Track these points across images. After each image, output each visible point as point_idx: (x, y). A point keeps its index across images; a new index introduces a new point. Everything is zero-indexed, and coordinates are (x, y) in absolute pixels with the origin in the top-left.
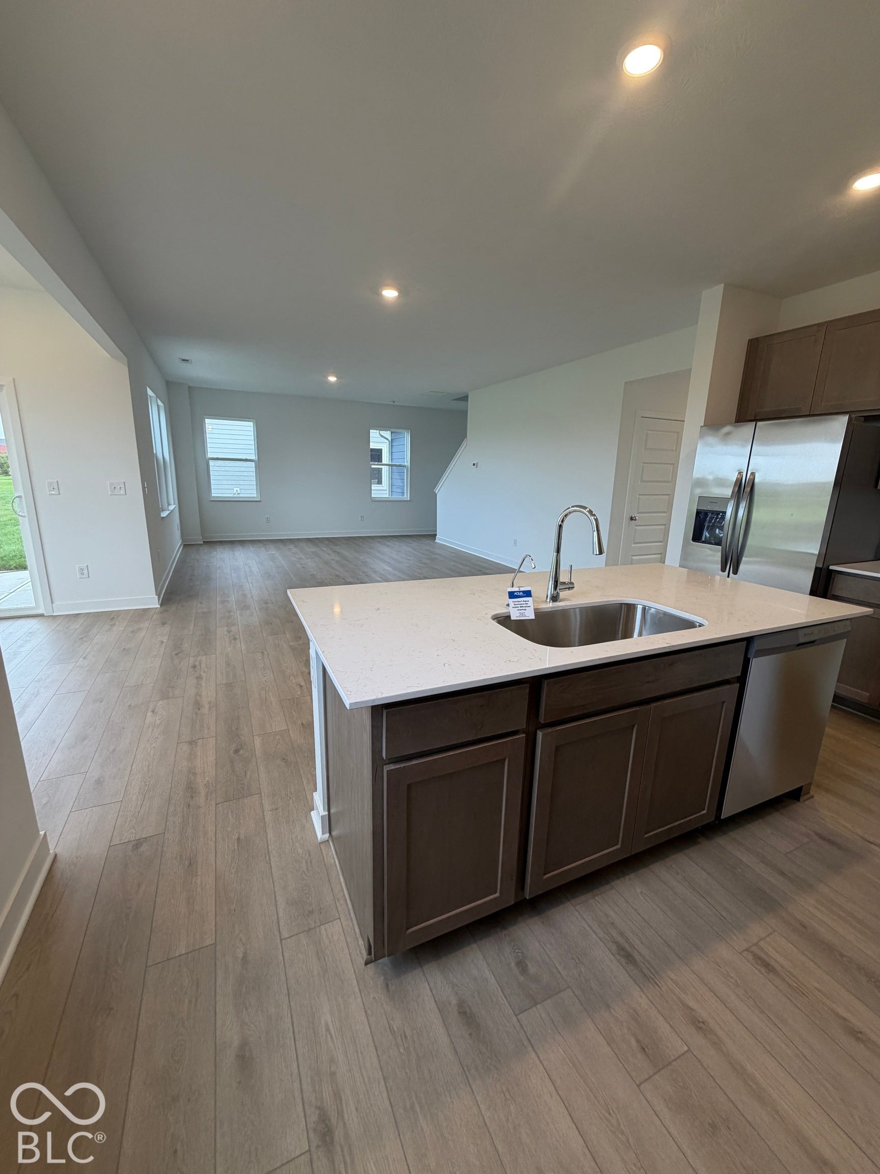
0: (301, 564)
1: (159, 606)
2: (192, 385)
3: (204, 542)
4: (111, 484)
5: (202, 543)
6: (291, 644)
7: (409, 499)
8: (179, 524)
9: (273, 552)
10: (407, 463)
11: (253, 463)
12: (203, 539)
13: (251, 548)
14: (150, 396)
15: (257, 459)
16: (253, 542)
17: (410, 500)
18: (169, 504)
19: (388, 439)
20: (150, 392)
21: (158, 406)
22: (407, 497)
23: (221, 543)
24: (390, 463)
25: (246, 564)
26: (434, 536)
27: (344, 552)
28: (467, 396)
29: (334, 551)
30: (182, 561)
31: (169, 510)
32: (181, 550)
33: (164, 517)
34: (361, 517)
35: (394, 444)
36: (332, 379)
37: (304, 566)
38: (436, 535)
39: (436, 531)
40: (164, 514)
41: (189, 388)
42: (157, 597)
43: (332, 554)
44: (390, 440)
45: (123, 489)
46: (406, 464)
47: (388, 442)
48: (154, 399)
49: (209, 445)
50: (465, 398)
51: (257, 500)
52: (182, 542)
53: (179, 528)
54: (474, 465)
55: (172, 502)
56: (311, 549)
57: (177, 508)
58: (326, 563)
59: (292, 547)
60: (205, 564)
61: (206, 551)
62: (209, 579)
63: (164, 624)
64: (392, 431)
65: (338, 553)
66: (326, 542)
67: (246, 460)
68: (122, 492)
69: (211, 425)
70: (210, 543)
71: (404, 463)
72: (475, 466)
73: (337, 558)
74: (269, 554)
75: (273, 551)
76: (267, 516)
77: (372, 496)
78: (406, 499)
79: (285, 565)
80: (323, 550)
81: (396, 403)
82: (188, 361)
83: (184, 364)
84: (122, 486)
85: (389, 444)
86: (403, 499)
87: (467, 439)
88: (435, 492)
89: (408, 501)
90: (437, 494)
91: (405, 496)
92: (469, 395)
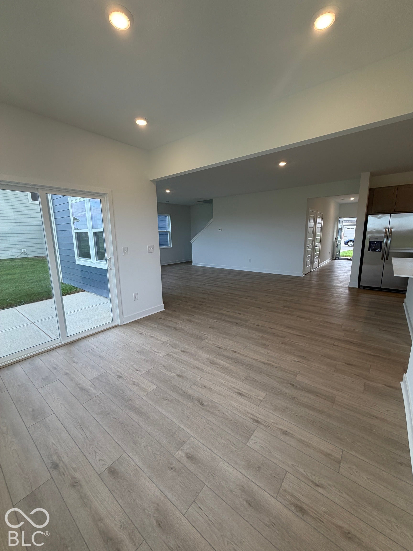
1: (165, 309)
4: (149, 247)
26: (191, 262)
38: (192, 261)
39: (192, 259)
46: (168, 230)
50: (210, 202)
54: (220, 230)
78: (170, 247)
84: (153, 248)
86: (167, 247)
87: (213, 219)
88: (191, 243)
89: (171, 248)
90: (191, 244)
91: (169, 246)
92: (213, 200)
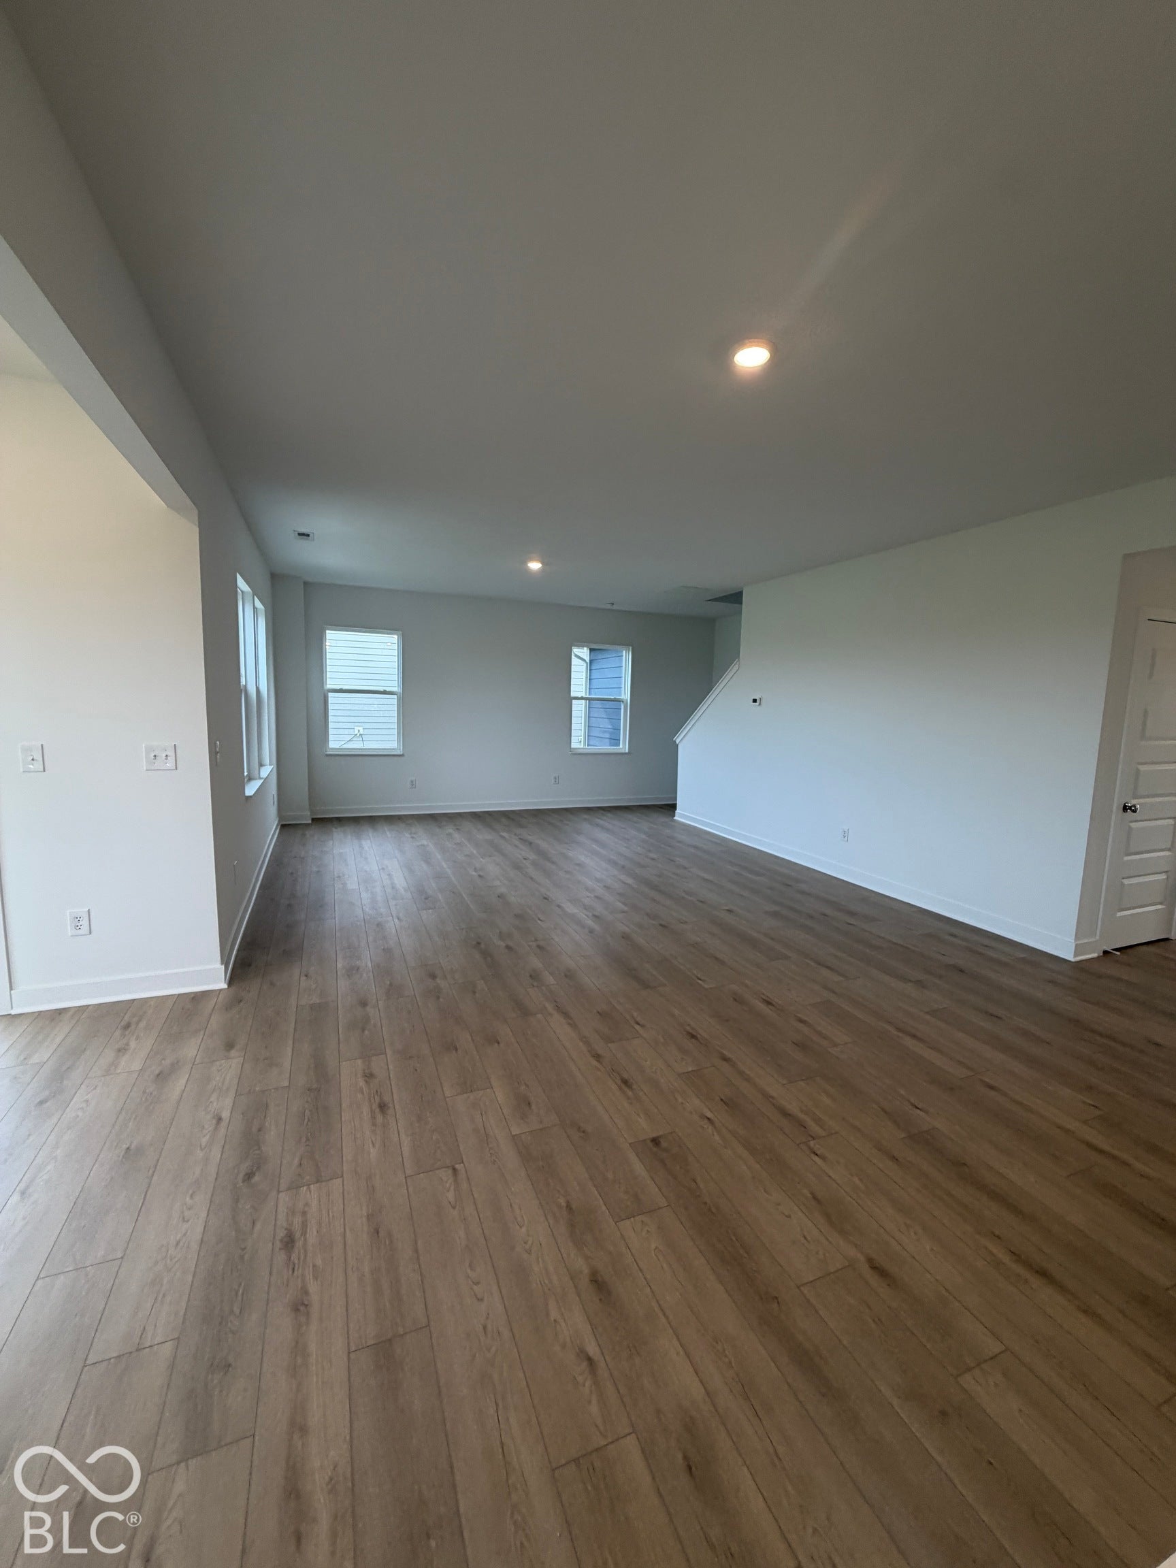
0: (475, 870)
1: (225, 986)
2: (310, 580)
3: (313, 819)
4: (149, 749)
5: (310, 822)
6: (515, 1131)
7: (627, 751)
8: (275, 796)
9: (425, 842)
10: (626, 695)
11: (395, 697)
12: (311, 815)
13: (388, 833)
14: (242, 592)
15: (400, 690)
16: (390, 820)
17: (629, 753)
18: (261, 765)
19: (584, 660)
20: (242, 584)
21: (255, 608)
22: (624, 746)
23: (340, 820)
24: (588, 696)
25: (383, 869)
26: (672, 807)
27: (540, 842)
28: (741, 593)
29: (520, 839)
30: (278, 862)
31: (260, 778)
32: (276, 836)
33: (251, 797)
34: (555, 778)
35: (593, 668)
36: (535, 566)
37: (481, 874)
39: (675, 799)
40: (250, 790)
41: (306, 584)
42: (223, 967)
43: (521, 846)
44: (588, 661)
45: (171, 759)
46: (622, 697)
47: (585, 664)
48: (249, 598)
49: (329, 669)
50: (735, 598)
51: (399, 753)
52: (279, 821)
53: (276, 803)
54: (755, 701)
55: (266, 760)
56: (483, 835)
57: (275, 770)
58: (517, 867)
59: (450, 829)
60: (315, 869)
61: (316, 838)
62: (321, 906)
63: (230, 1046)
64: (592, 647)
65: (531, 843)
66: (503, 820)
67: (385, 692)
68: (170, 764)
69: (334, 639)
70: (324, 822)
71: (620, 695)
72: (757, 704)
73: (532, 856)
74: (418, 846)
75: (424, 838)
76: (413, 778)
77: (572, 746)
78: (623, 751)
79: (448, 870)
80: (503, 837)
81: (615, 607)
82: (308, 535)
83: (303, 543)
84: (171, 753)
85: (587, 666)
86: (616, 751)
87: (739, 660)
88: (675, 741)
89: (626, 753)
90: (678, 745)
91: (621, 746)
92: (744, 593)
